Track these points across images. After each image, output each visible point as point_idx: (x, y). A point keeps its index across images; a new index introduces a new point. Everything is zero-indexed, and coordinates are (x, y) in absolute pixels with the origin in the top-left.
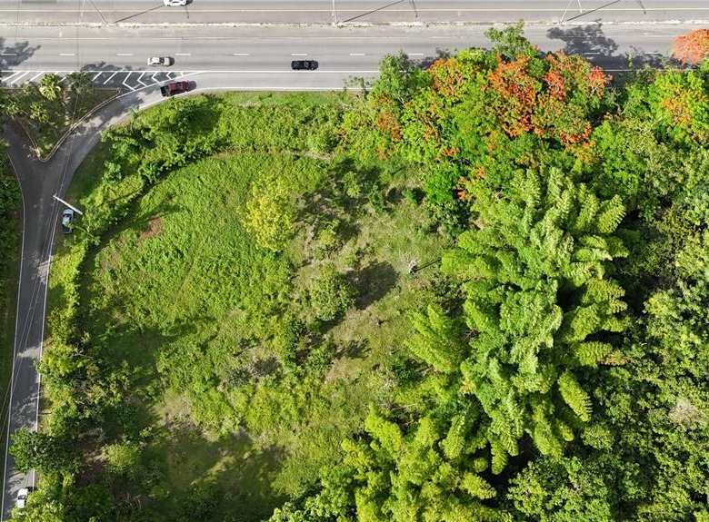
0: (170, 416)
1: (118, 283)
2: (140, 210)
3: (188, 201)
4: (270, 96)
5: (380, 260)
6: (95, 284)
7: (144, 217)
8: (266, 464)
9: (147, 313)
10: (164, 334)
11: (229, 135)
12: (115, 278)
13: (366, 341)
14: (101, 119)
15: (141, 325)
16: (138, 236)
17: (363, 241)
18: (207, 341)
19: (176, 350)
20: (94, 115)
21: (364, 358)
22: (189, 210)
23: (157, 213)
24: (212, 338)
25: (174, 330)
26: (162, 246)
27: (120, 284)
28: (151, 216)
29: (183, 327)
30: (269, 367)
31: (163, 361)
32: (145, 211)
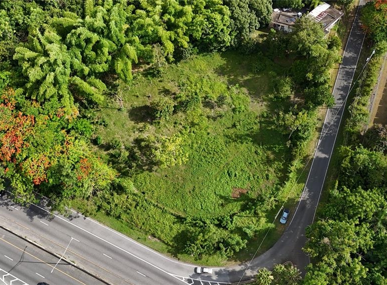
0: (260, 104)
3: (213, 198)
9: (256, 152)
12: (267, 175)
13: (159, 93)
14: (245, 274)
15: (261, 147)
16: (247, 192)
18: (232, 128)
19: (248, 130)
20: (249, 278)
22: (215, 193)
23: (233, 200)
24: (229, 128)
25: (246, 139)
26: (236, 180)
27: (265, 171)
28: (237, 200)
29: (241, 138)
30: (207, 104)
31: (256, 128)
32: (239, 203)
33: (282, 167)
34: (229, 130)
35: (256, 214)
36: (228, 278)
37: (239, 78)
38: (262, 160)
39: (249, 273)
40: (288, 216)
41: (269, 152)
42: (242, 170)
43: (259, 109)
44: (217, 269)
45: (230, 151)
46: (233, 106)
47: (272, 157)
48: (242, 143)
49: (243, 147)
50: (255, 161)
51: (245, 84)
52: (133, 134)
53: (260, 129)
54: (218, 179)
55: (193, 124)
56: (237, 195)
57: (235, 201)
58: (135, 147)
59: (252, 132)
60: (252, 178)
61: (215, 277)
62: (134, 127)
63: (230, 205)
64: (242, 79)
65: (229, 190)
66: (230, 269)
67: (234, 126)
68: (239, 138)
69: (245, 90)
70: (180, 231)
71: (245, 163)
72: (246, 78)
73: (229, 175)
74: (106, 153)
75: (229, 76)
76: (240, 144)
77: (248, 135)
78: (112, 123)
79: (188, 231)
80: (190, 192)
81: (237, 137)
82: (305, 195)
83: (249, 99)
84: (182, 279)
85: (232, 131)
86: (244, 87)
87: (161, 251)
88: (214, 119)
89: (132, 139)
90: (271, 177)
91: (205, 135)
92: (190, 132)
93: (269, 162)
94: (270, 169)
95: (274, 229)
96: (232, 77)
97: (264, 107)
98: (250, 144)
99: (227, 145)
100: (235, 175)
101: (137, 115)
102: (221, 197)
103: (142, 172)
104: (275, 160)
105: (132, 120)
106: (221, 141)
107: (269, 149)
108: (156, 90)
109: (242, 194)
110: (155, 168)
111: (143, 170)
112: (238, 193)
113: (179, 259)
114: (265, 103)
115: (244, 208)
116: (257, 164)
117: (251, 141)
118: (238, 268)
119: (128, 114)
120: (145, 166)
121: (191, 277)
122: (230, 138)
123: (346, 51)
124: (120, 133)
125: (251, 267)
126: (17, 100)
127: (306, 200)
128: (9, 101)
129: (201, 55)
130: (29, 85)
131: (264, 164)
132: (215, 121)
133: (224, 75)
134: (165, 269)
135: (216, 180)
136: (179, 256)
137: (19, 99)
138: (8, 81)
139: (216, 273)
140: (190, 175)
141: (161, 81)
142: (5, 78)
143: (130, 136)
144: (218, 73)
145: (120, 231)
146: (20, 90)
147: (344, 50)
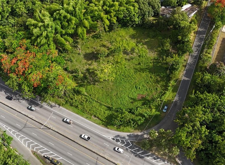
3: (127, 99)
5: (86, 61)
6: (163, 89)
11: (106, 110)
15: (154, 74)
16: (146, 97)
19: (147, 66)
20: (146, 138)
21: (103, 44)
22: (128, 96)
24: (136, 65)
25: (145, 70)
26: (140, 91)
27: (156, 86)
28: (140, 100)
29: (143, 70)
30: (125, 52)
31: (151, 65)
32: (141, 102)
33: (165, 84)
34: (137, 66)
35: (150, 107)
36: (134, 138)
37: (143, 40)
38: (154, 80)
39: (145, 136)
40: (167, 108)
41: (158, 77)
42: (143, 86)
43: (153, 56)
44: (129, 134)
45: (137, 76)
46: (139, 54)
47: (159, 79)
48: (143, 72)
49: (144, 75)
50: (150, 81)
51: (146, 43)
52: (85, 66)
53: (154, 65)
54: (130, 90)
55: (117, 62)
56: (140, 98)
57: (139, 100)
58: (86, 73)
59: (149, 67)
60: (148, 90)
61: (127, 138)
62: (86, 63)
63: (136, 103)
64: (144, 41)
65: (135, 95)
66: (136, 134)
67: (139, 64)
68: (142, 70)
69: (145, 46)
70: (109, 114)
71: (145, 82)
72: (146, 40)
73: (136, 88)
74: (71, 75)
75: (137, 39)
76: (142, 73)
77: (147, 69)
78: (75, 60)
79: (113, 114)
80: (115, 96)
81: (141, 69)
82: (176, 98)
83: (148, 51)
84: (110, 138)
85: (138, 66)
86: (145, 45)
87: (99, 124)
88: (129, 60)
89: (85, 69)
90: (158, 89)
91: (124, 68)
92: (116, 66)
93: (157, 82)
94: (158, 85)
95: (160, 115)
96: (139, 40)
97: (155, 55)
98: (148, 73)
99: (135, 73)
100: (139, 88)
101: (88, 57)
102: (131, 99)
103: (90, 85)
104: (161, 81)
105: (85, 59)
106: (132, 71)
107: (158, 75)
108: (98, 45)
109: (142, 98)
110: (97, 83)
111: (91, 84)
112: (140, 97)
113: (108, 128)
114: (156, 53)
115: (143, 104)
116: (151, 83)
117: (148, 72)
118: (140, 134)
119: (83, 56)
120: (91, 82)
121: (114, 137)
122: (137, 70)
123: (200, 28)
124: (79, 65)
125: (147, 133)
126: (27, 45)
127: (177, 101)
128: (23, 46)
129: (123, 28)
130: (33, 38)
131: (155, 83)
132: (129, 61)
133: (134, 39)
134: (101, 133)
135: (129, 90)
136: (108, 126)
137: (28, 45)
138: (23, 36)
139: (128, 136)
140: (115, 87)
141: (101, 41)
142: (21, 34)
143: (84, 67)
144: (132, 38)
145: (78, 114)
146: (29, 41)
147: (199, 27)
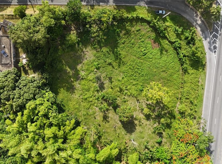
0: (86, 52)
1: (135, 32)
2: (162, 40)
3: (164, 58)
4: (203, 89)
5: (137, 128)
6: (135, 23)
7: (160, 41)
8: (69, 86)
9: (123, 43)
10: (115, 50)
11: (189, 73)
12: (137, 31)
13: (109, 122)
14: (200, 24)
15: (119, 41)
16: (152, 39)
17: (144, 122)
18: (112, 65)
19: (109, 54)
20: (202, 21)
21: (103, 121)
22: (161, 58)
23: (160, 46)
35: (165, 29)
39: (199, 22)
40: (161, 10)
44: (203, 40)
47: (123, 32)
50: (130, 42)
55: (121, 90)
56: (156, 45)
63: (165, 46)
67: (110, 64)
68: (117, 57)
69: (79, 67)
72: (69, 70)
76: (121, 55)
80: (166, 73)
84: (215, 56)
88: (110, 79)
98: (119, 49)
99: (126, 63)
100: (145, 50)
101: (131, 128)
103: (166, 106)
104: (126, 30)
109: (155, 42)
121: (213, 52)
123: (11, 3)
127: (145, 2)
136: (204, 63)
139: (206, 39)
